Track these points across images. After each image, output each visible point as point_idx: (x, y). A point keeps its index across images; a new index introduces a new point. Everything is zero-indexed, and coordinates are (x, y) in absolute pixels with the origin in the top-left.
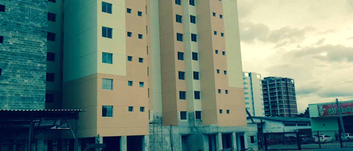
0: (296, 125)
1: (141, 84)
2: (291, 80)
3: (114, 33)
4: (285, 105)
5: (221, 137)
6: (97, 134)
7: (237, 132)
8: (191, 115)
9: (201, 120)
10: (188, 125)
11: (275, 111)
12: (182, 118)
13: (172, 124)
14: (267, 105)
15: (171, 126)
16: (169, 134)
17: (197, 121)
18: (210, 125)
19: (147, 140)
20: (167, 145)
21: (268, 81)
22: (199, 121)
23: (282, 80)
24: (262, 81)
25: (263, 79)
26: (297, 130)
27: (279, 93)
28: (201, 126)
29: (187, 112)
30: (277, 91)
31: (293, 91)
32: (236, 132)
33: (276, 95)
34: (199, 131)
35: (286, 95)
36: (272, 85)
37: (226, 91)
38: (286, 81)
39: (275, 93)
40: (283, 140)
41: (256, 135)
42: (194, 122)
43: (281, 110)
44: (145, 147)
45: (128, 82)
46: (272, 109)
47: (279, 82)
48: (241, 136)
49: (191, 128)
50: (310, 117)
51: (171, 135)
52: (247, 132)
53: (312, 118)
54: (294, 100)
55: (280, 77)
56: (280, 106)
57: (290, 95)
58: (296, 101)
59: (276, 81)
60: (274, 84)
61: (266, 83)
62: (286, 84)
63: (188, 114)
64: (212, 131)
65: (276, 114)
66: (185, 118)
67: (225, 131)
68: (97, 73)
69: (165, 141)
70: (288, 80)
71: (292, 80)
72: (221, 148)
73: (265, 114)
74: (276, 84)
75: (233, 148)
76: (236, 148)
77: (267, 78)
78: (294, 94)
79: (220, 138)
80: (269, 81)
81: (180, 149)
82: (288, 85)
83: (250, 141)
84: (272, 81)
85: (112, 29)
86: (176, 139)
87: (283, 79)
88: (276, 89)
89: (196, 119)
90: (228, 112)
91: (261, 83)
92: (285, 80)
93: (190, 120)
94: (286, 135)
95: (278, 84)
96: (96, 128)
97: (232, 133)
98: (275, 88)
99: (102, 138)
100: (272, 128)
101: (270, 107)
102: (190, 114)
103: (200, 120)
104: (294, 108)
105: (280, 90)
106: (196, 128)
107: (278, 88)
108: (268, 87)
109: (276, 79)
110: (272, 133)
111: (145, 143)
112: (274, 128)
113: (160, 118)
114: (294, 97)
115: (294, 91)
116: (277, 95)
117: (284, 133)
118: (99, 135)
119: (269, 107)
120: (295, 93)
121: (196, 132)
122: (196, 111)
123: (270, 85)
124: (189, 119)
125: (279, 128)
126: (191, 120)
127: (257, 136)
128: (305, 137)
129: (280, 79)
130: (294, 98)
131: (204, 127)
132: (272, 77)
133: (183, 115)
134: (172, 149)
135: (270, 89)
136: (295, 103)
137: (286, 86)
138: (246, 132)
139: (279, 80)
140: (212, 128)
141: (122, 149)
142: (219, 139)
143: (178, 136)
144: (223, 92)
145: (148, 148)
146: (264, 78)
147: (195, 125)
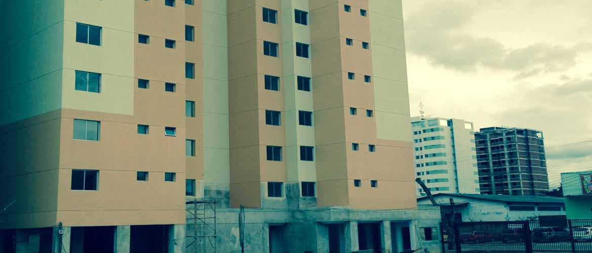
0: (536, 209)
1: (171, 132)
2: (538, 134)
3: (104, 36)
4: (522, 175)
5: (356, 228)
6: (58, 222)
7: (393, 219)
8: (291, 189)
9: (315, 199)
10: (285, 207)
11: (501, 185)
12: (270, 195)
13: (243, 205)
14: (485, 175)
15: (242, 208)
16: (238, 222)
17: (304, 199)
18: (332, 207)
19: (179, 233)
20: (234, 242)
21: (488, 135)
22: (309, 200)
23: (517, 132)
24: (475, 135)
25: (479, 131)
26: (536, 217)
27: (511, 154)
28: (313, 208)
29: (284, 183)
30: (506, 151)
31: (540, 151)
32: (391, 221)
33: (504, 158)
34: (308, 218)
35: (526, 159)
36: (497, 140)
37: (372, 148)
38: (527, 134)
39: (503, 154)
40: (503, 234)
41: (438, 226)
42: (298, 201)
43: (514, 184)
44: (175, 246)
45: (137, 126)
46: (497, 181)
47: (511, 136)
48: (402, 228)
49: (293, 213)
50: (564, 195)
51: (240, 224)
52: (417, 221)
53: (569, 197)
54: (542, 166)
55: (514, 128)
56: (513, 176)
57: (534, 158)
58: (546, 169)
59: (504, 135)
60: (501, 140)
61: (485, 137)
62: (527, 140)
63: (287, 188)
64: (334, 217)
65: (505, 190)
66: (278, 194)
67: (365, 218)
68: (61, 109)
69: (231, 236)
70: (529, 133)
71: (538, 132)
72: (355, 247)
73: (481, 189)
74: (504, 140)
75: (384, 248)
76: (391, 249)
77: (485, 129)
78: (543, 157)
79: (353, 230)
80: (490, 135)
81: (264, 249)
82: (530, 141)
83: (424, 236)
84: (497, 134)
85: (101, 28)
86: (256, 232)
87: (520, 132)
88: (506, 149)
89: (303, 195)
90: (374, 183)
91: (473, 137)
92: (524, 133)
93: (289, 197)
94: (510, 226)
95: (509, 139)
96: (55, 210)
97: (382, 221)
98: (502, 147)
99: (70, 229)
100: (484, 214)
101: (492, 177)
102: (290, 186)
103: (311, 199)
104: (541, 180)
105: (513, 149)
106: (301, 212)
107: (510, 146)
108: (489, 144)
109: (506, 131)
110: (481, 223)
111: (175, 238)
112: (488, 213)
113: (224, 193)
114: (543, 162)
115: (543, 151)
116: (507, 158)
117: (506, 223)
118: (61, 224)
119: (491, 179)
120: (544, 155)
121: (302, 219)
122: (302, 183)
123: (492, 141)
124: (287, 196)
125: (497, 213)
126: (291, 198)
127: (438, 229)
128: (550, 230)
129: (514, 131)
130: (543, 164)
131: (318, 211)
132: (497, 128)
133: (274, 189)
134: (243, 250)
135: (493, 148)
136: (545, 171)
137: (525, 143)
138: (415, 220)
139: (512, 132)
140: (334, 212)
141: (117, 248)
142: (351, 233)
143: (261, 227)
144: (364, 148)
145: (182, 248)
146: (481, 129)
147: (301, 206)
